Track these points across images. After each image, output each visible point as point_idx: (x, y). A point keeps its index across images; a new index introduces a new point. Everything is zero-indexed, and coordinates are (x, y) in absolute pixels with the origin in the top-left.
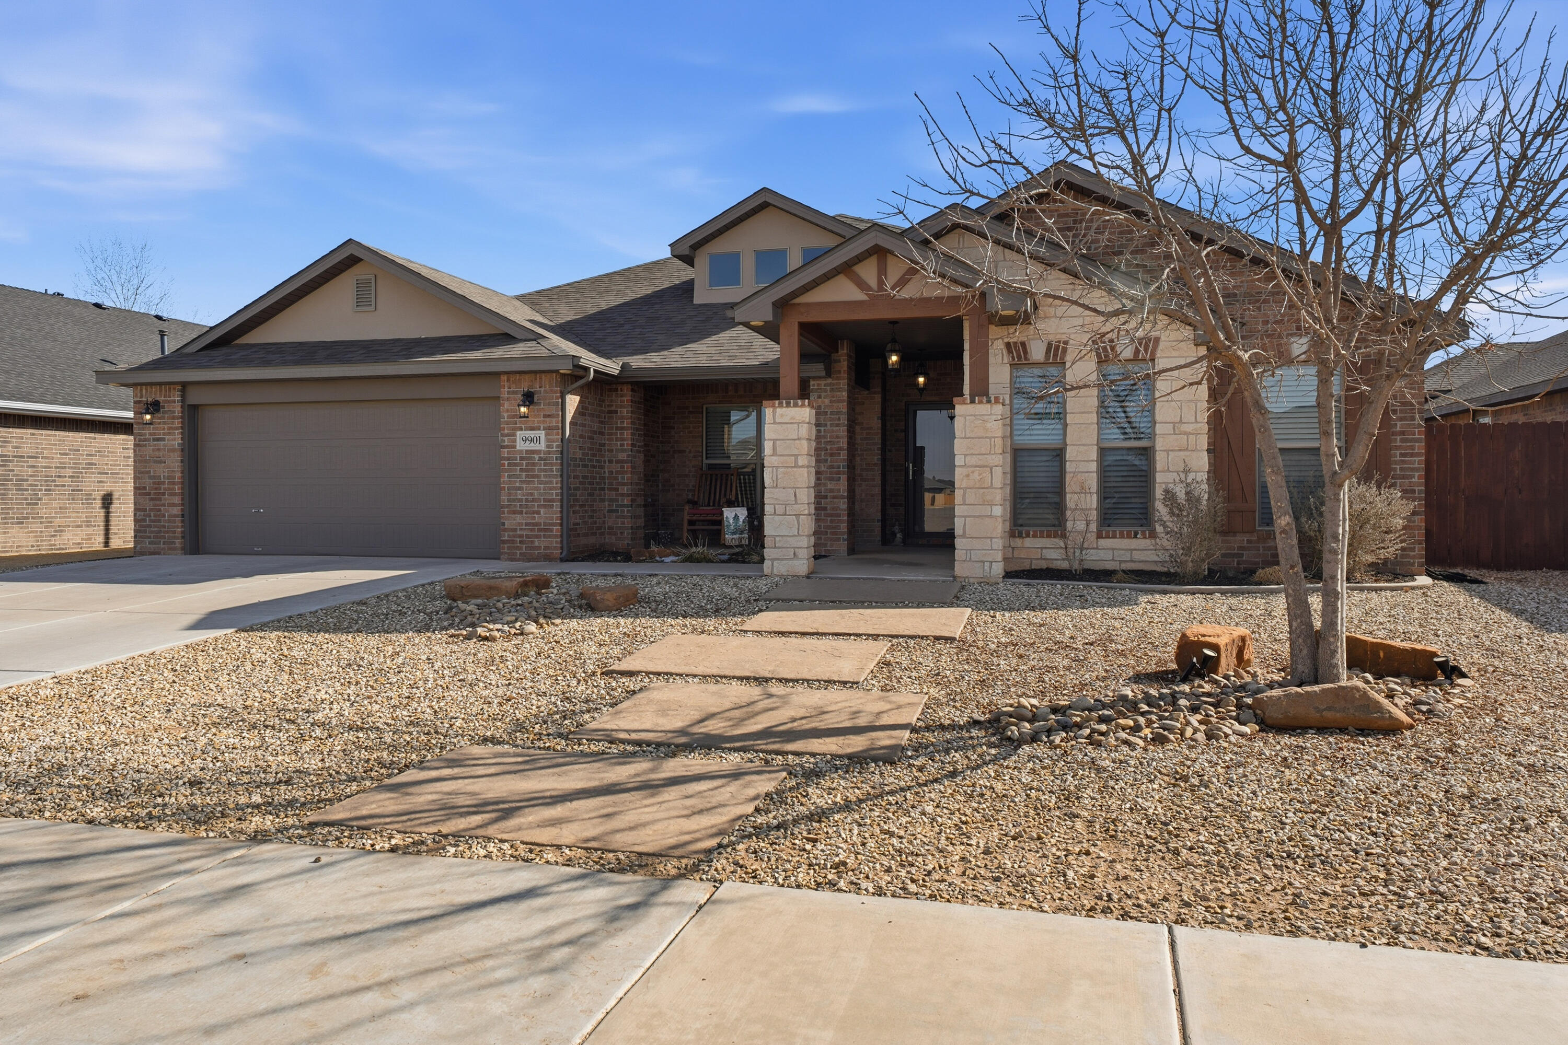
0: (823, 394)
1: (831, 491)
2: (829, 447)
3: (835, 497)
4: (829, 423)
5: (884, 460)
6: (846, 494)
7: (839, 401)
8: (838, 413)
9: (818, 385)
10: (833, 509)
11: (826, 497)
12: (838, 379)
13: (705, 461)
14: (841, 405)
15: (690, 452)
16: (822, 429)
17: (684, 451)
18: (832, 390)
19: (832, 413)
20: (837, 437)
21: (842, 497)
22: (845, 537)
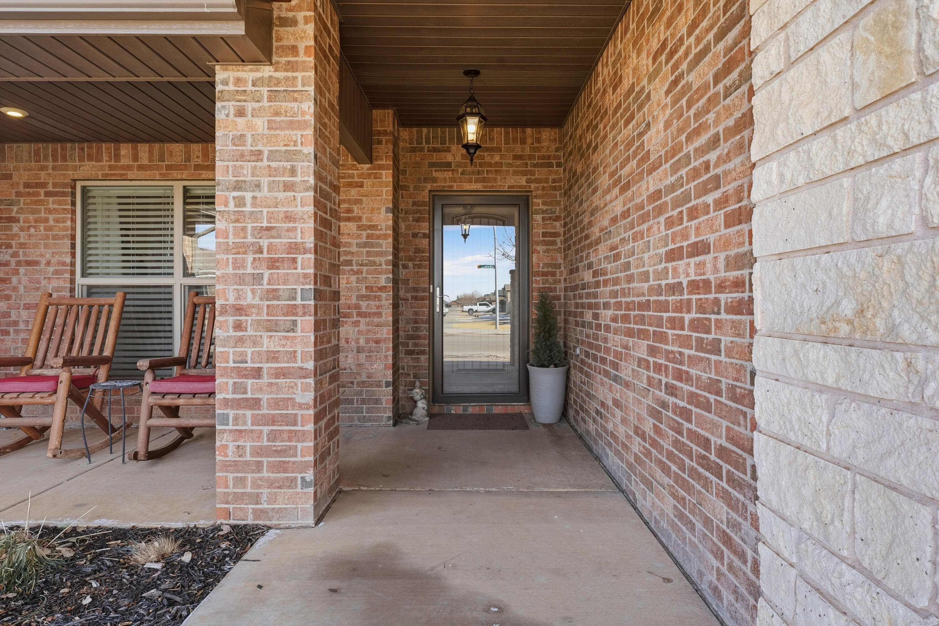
0: (250, 106)
1: (273, 356)
2: (265, 243)
3: (280, 373)
4: (265, 181)
5: (395, 281)
6: (310, 365)
7: (292, 125)
8: (289, 156)
9: (238, 81)
10: (276, 404)
11: (257, 373)
12: (291, 67)
13: (80, 280)
14: (297, 134)
15: (48, 263)
16: (248, 196)
17: (36, 263)
18: (273, 96)
19: (272, 156)
20: (289, 217)
21: (302, 374)
22: (310, 476)
